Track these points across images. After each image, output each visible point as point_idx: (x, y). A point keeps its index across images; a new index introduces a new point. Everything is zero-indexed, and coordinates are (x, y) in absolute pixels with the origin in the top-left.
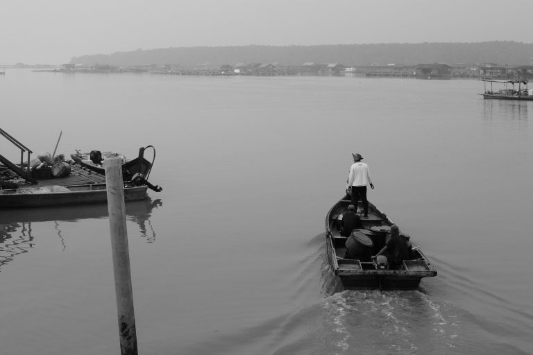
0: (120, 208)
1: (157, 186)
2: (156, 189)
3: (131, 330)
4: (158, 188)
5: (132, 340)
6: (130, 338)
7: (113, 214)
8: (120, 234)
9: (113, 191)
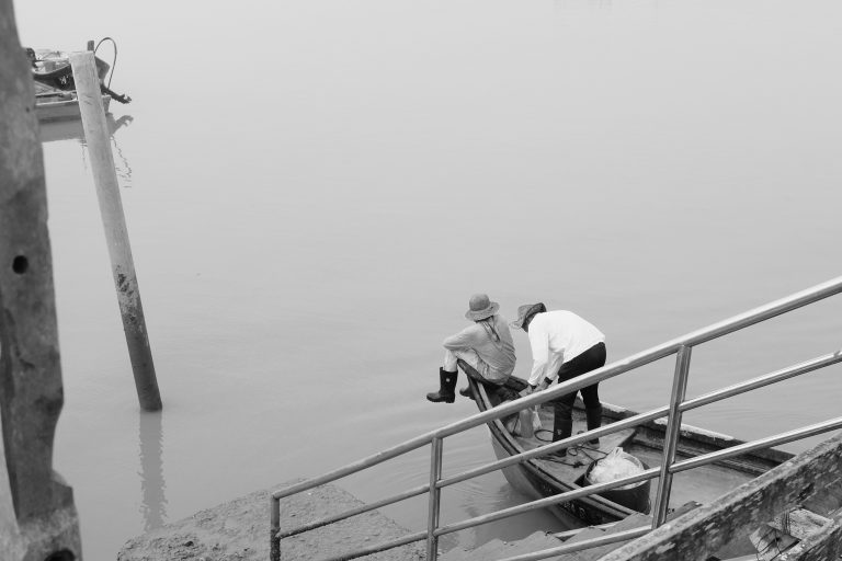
0: (100, 123)
1: (123, 96)
2: (121, 99)
3: (131, 283)
4: (125, 98)
5: (134, 295)
6: (131, 293)
7: (91, 132)
8: (103, 158)
9: (87, 99)
